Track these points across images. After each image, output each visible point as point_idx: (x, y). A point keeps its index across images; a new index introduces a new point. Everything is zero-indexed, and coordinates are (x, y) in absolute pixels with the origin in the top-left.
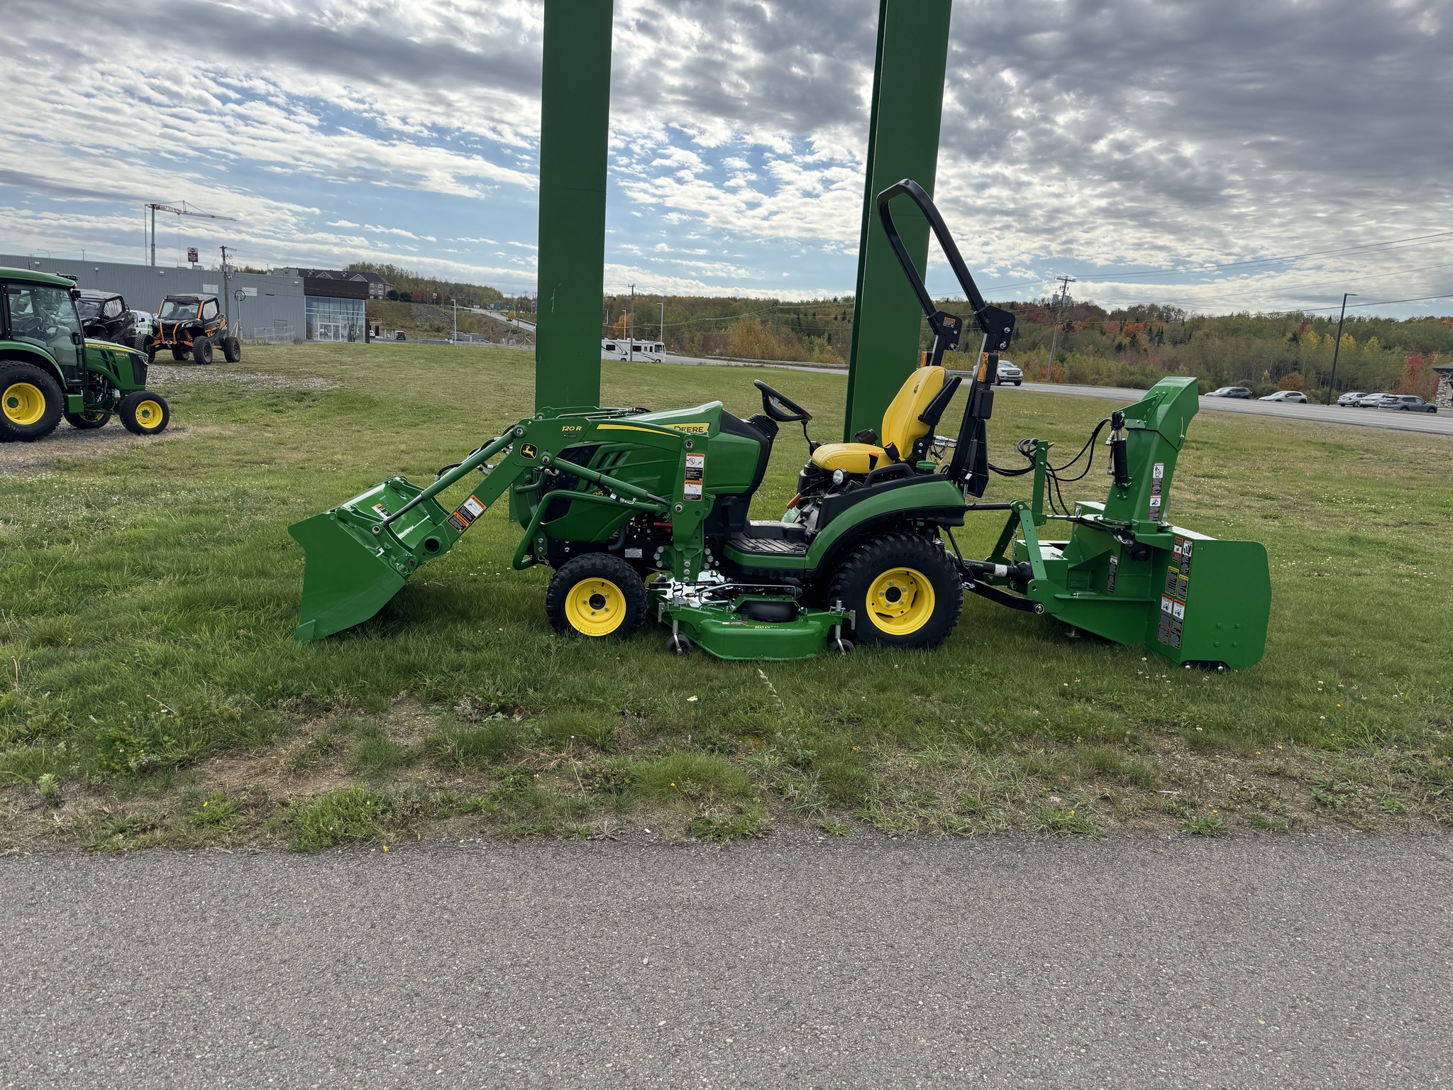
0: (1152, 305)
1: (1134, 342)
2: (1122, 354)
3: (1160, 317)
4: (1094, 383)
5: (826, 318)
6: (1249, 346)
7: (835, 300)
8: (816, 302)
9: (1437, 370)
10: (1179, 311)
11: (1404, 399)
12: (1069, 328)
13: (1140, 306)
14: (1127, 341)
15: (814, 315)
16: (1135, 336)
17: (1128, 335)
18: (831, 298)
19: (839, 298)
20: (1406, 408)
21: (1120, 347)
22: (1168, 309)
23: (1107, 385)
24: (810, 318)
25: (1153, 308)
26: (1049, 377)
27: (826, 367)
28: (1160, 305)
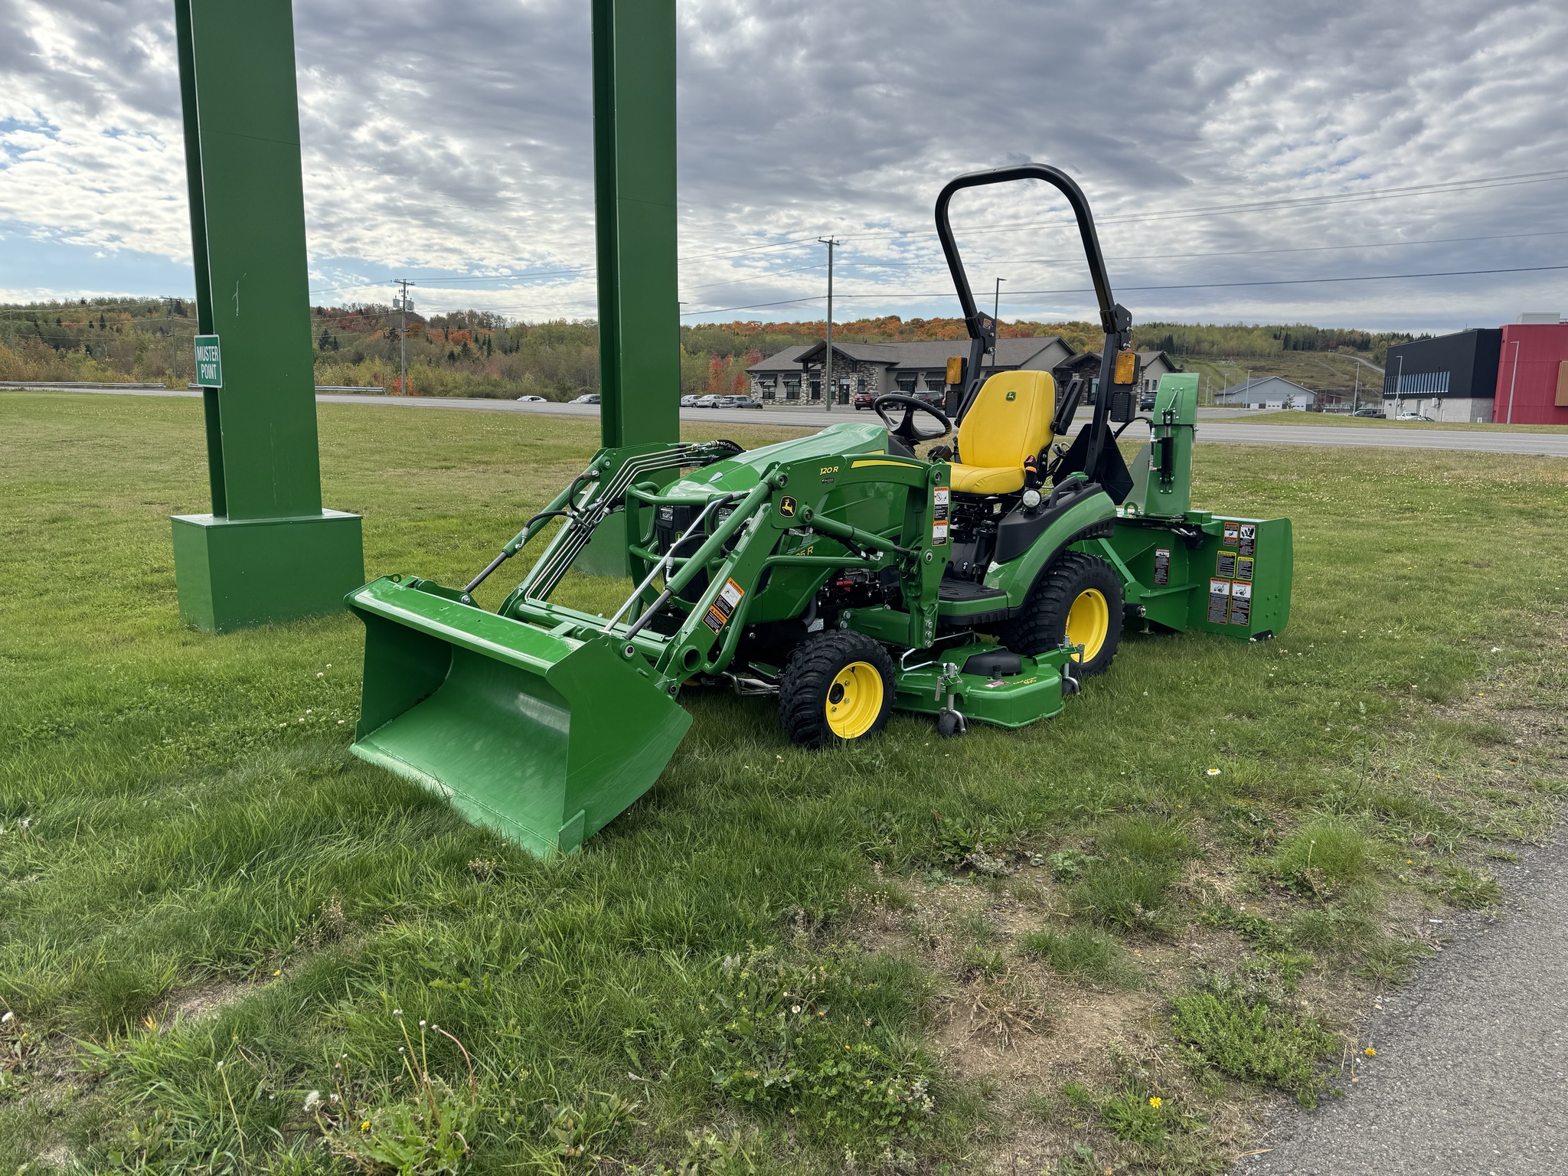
0: (471, 312)
1: (466, 350)
2: (457, 364)
3: (481, 323)
4: (445, 394)
5: (75, 326)
6: (579, 353)
7: (83, 302)
8: (55, 306)
9: (748, 372)
10: (499, 317)
11: (739, 399)
12: (393, 336)
13: (459, 313)
14: (457, 350)
15: (59, 321)
16: (465, 345)
17: (457, 343)
18: (76, 299)
19: (88, 300)
20: (740, 406)
21: (452, 356)
22: (488, 316)
23: (458, 396)
24: (54, 325)
25: (472, 315)
26: (404, 391)
27: (113, 388)
28: (479, 312)
